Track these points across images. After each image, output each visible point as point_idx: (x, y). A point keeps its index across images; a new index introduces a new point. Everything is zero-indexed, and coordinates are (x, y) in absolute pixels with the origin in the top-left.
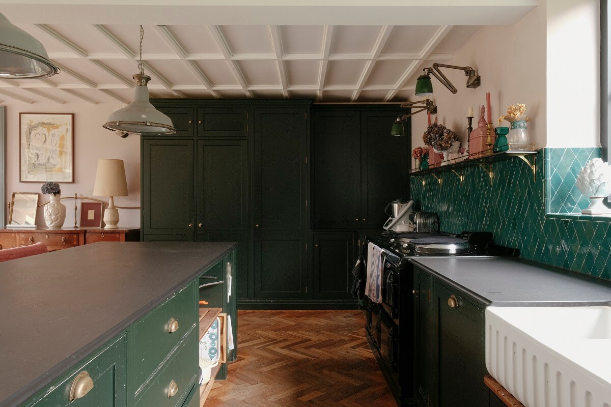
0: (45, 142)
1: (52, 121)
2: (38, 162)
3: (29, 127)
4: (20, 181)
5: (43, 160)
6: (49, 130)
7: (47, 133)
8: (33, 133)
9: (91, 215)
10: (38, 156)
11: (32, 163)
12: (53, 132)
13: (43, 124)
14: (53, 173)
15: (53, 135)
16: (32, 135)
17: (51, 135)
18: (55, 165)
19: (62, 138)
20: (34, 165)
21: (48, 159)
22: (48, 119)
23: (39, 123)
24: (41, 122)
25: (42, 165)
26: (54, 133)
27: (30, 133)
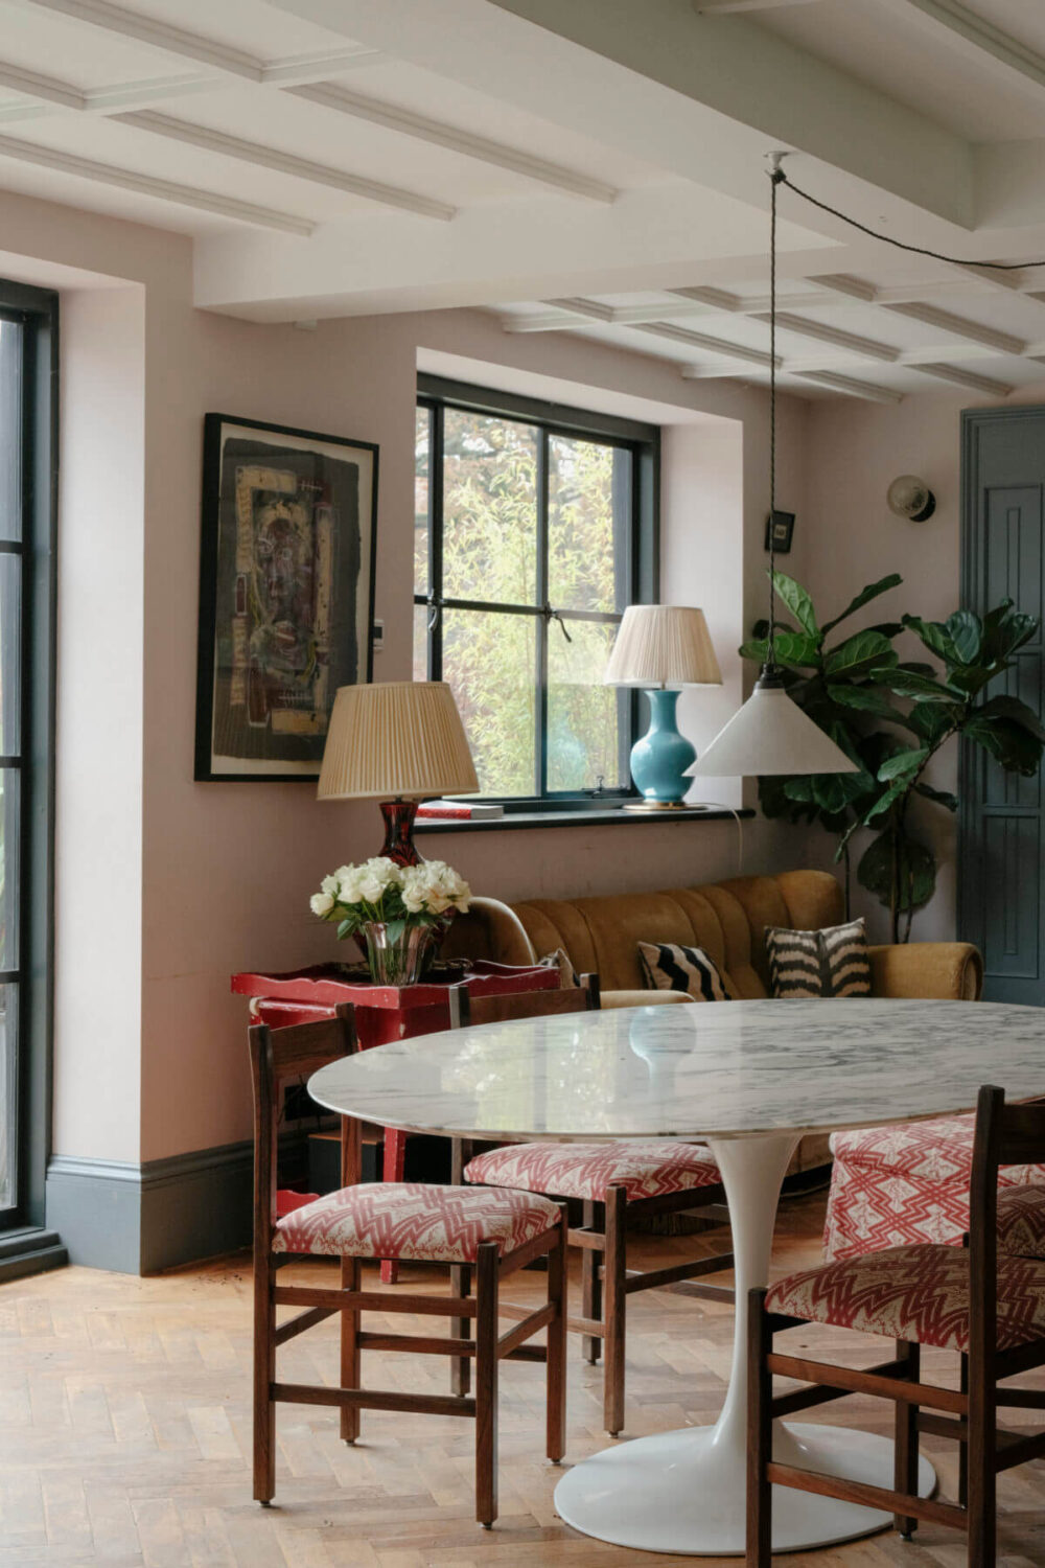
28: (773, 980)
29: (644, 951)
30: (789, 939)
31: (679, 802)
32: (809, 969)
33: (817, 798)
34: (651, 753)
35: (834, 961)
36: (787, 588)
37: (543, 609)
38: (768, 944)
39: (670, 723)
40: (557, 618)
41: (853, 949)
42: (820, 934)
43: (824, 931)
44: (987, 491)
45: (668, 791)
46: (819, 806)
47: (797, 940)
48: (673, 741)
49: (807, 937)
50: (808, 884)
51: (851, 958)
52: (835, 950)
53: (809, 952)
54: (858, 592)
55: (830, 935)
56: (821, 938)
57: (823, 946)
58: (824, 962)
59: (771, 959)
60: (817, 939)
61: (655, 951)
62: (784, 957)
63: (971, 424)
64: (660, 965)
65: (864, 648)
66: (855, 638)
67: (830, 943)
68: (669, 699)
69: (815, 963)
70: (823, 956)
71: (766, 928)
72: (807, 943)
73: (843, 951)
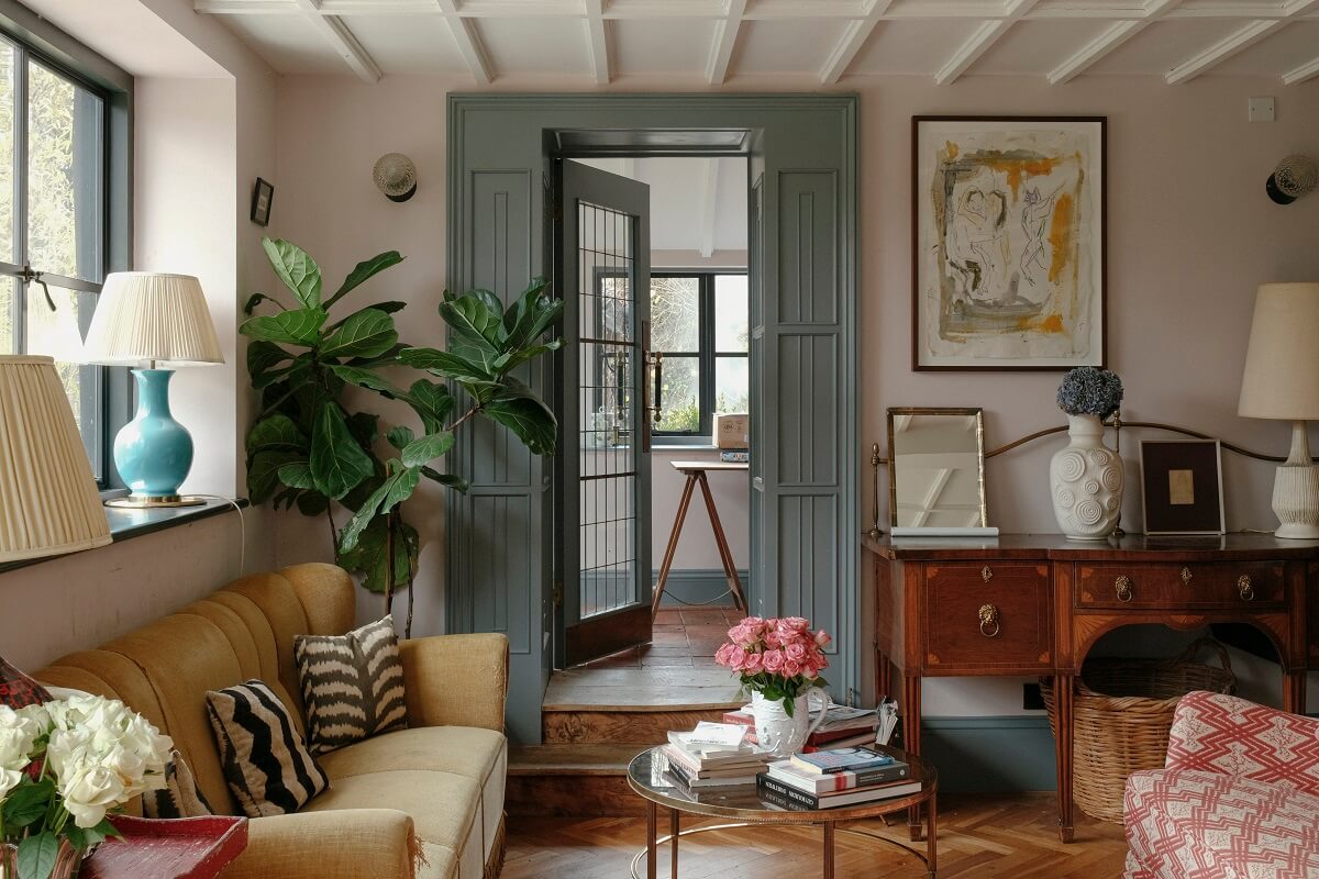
0: (1002, 218)
1: (1027, 146)
2: (974, 295)
3: (944, 167)
4: (917, 368)
5: (993, 289)
6: (1014, 181)
7: (1007, 190)
8: (960, 188)
9: (1181, 486)
10: (977, 271)
11: (954, 300)
12: (1030, 183)
13: (993, 158)
14: (1030, 335)
15: (1032, 197)
16: (954, 198)
17: (1022, 196)
18: (1036, 308)
19: (1064, 209)
20: (964, 310)
21: (1014, 285)
22: (1011, 140)
23: (979, 152)
24: (987, 149)
25: (988, 306)
26: (1036, 189)
27: (949, 191)
28: (306, 695)
29: (214, 703)
30: (322, 648)
31: (173, 498)
32: (347, 679)
33: (318, 484)
34: (142, 441)
35: (372, 667)
36: (292, 259)
37: (22, 270)
38: (299, 655)
39: (162, 407)
40: (38, 281)
41: (388, 651)
42: (353, 637)
43: (357, 633)
44: (473, 173)
45: (161, 484)
46: (320, 492)
47: (331, 647)
48: (165, 426)
49: (341, 643)
50: (321, 581)
51: (389, 662)
52: (372, 655)
53: (346, 660)
54: (351, 269)
55: (364, 637)
56: (355, 642)
57: (359, 652)
58: (363, 670)
59: (304, 672)
60: (351, 643)
61: (229, 701)
62: (319, 669)
63: (460, 106)
64: (236, 719)
65: (363, 327)
66: (354, 316)
67: (366, 647)
68: (161, 381)
69: (353, 672)
70: (360, 663)
71: (296, 637)
72: (343, 650)
73: (380, 655)
